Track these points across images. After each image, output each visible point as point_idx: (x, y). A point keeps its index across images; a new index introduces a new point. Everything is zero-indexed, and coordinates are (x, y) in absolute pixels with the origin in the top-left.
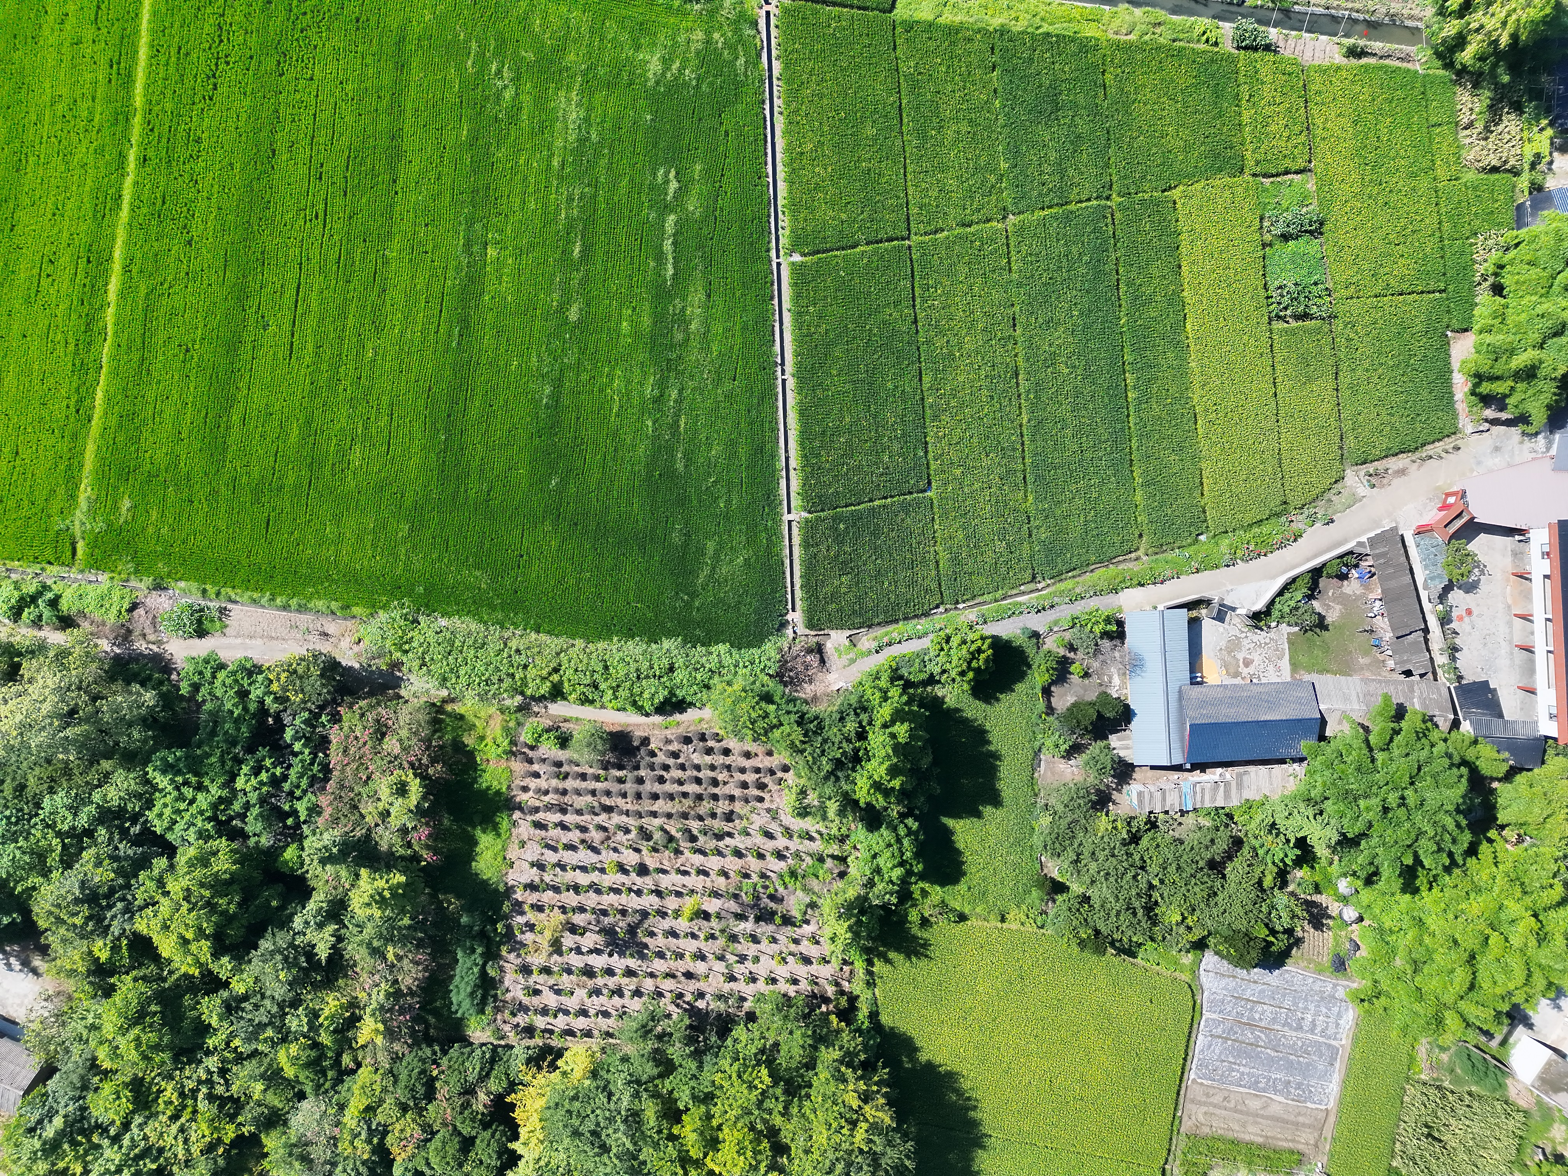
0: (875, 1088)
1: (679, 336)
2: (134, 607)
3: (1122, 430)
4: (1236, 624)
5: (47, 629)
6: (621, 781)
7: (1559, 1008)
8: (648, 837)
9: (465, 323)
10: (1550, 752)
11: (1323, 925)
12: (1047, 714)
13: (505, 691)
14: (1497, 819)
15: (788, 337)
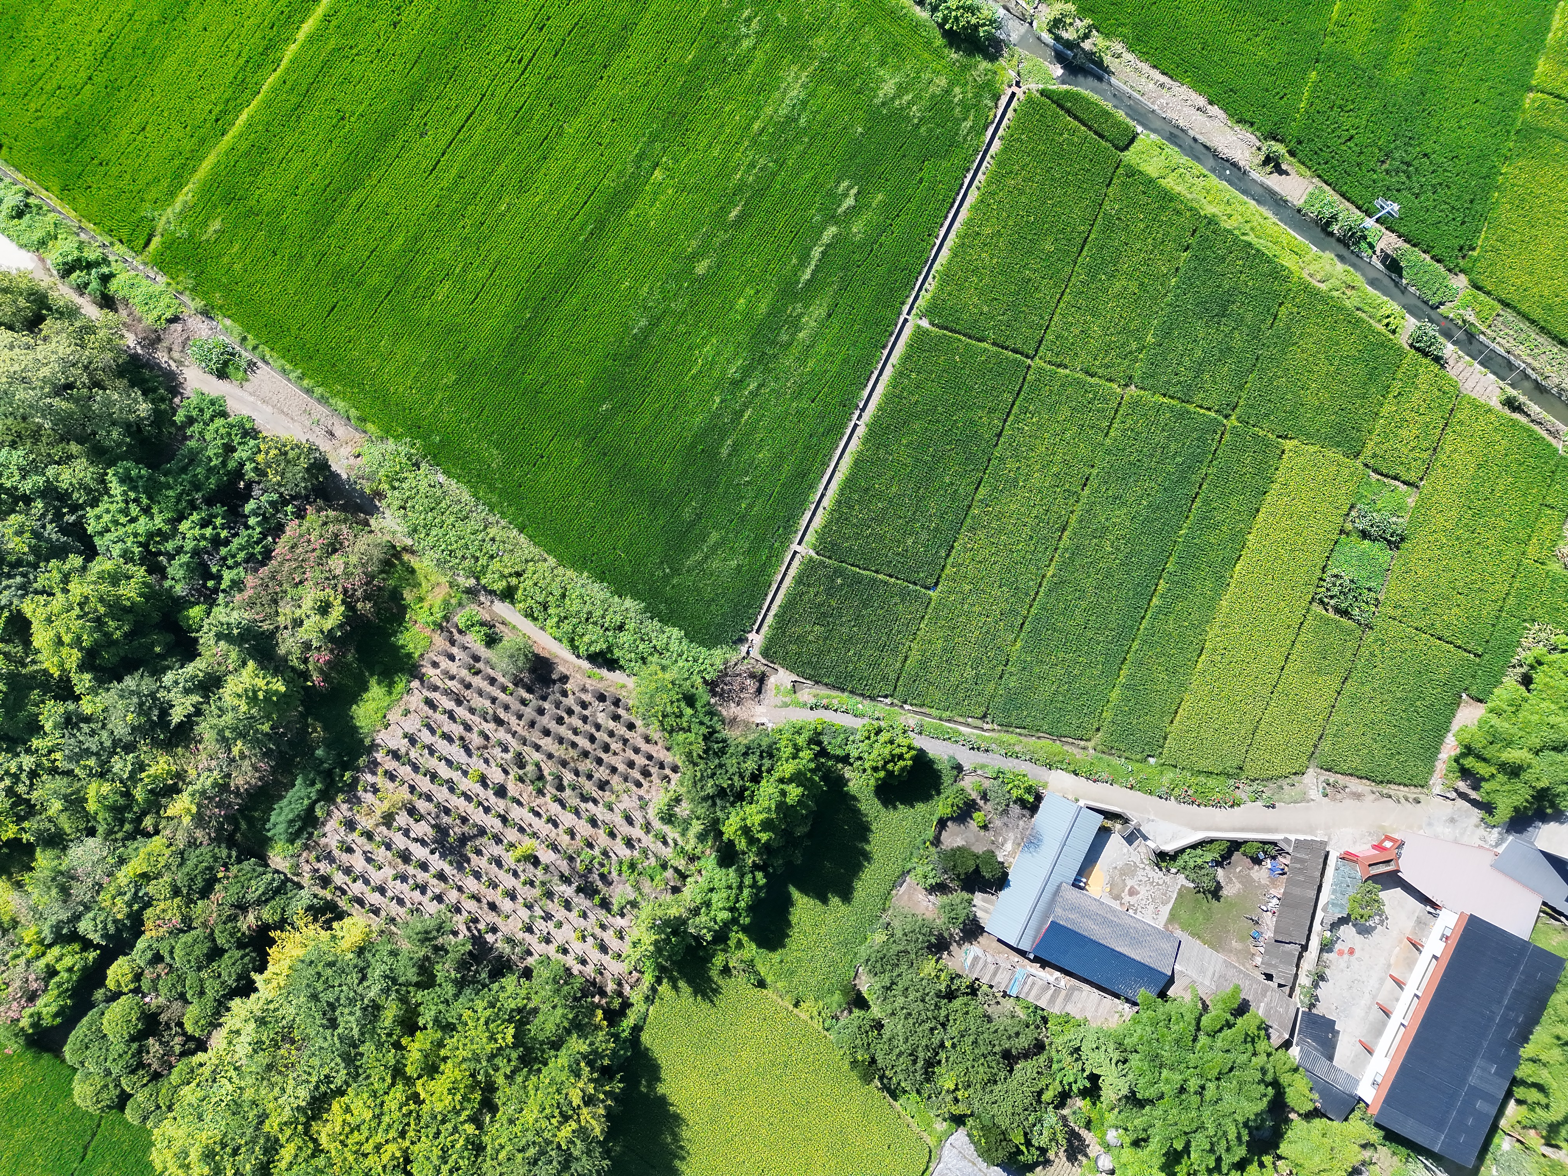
0: (602, 1096)
1: (784, 338)
2: (175, 319)
3: (1131, 627)
4: (1140, 853)
5: (87, 298)
6: (524, 702)
8: (522, 765)
9: (601, 224)
10: (1357, 1114)
11: (1076, 1159)
12: (932, 843)
13: (463, 569)
14: (1278, 1148)
15: (880, 389)
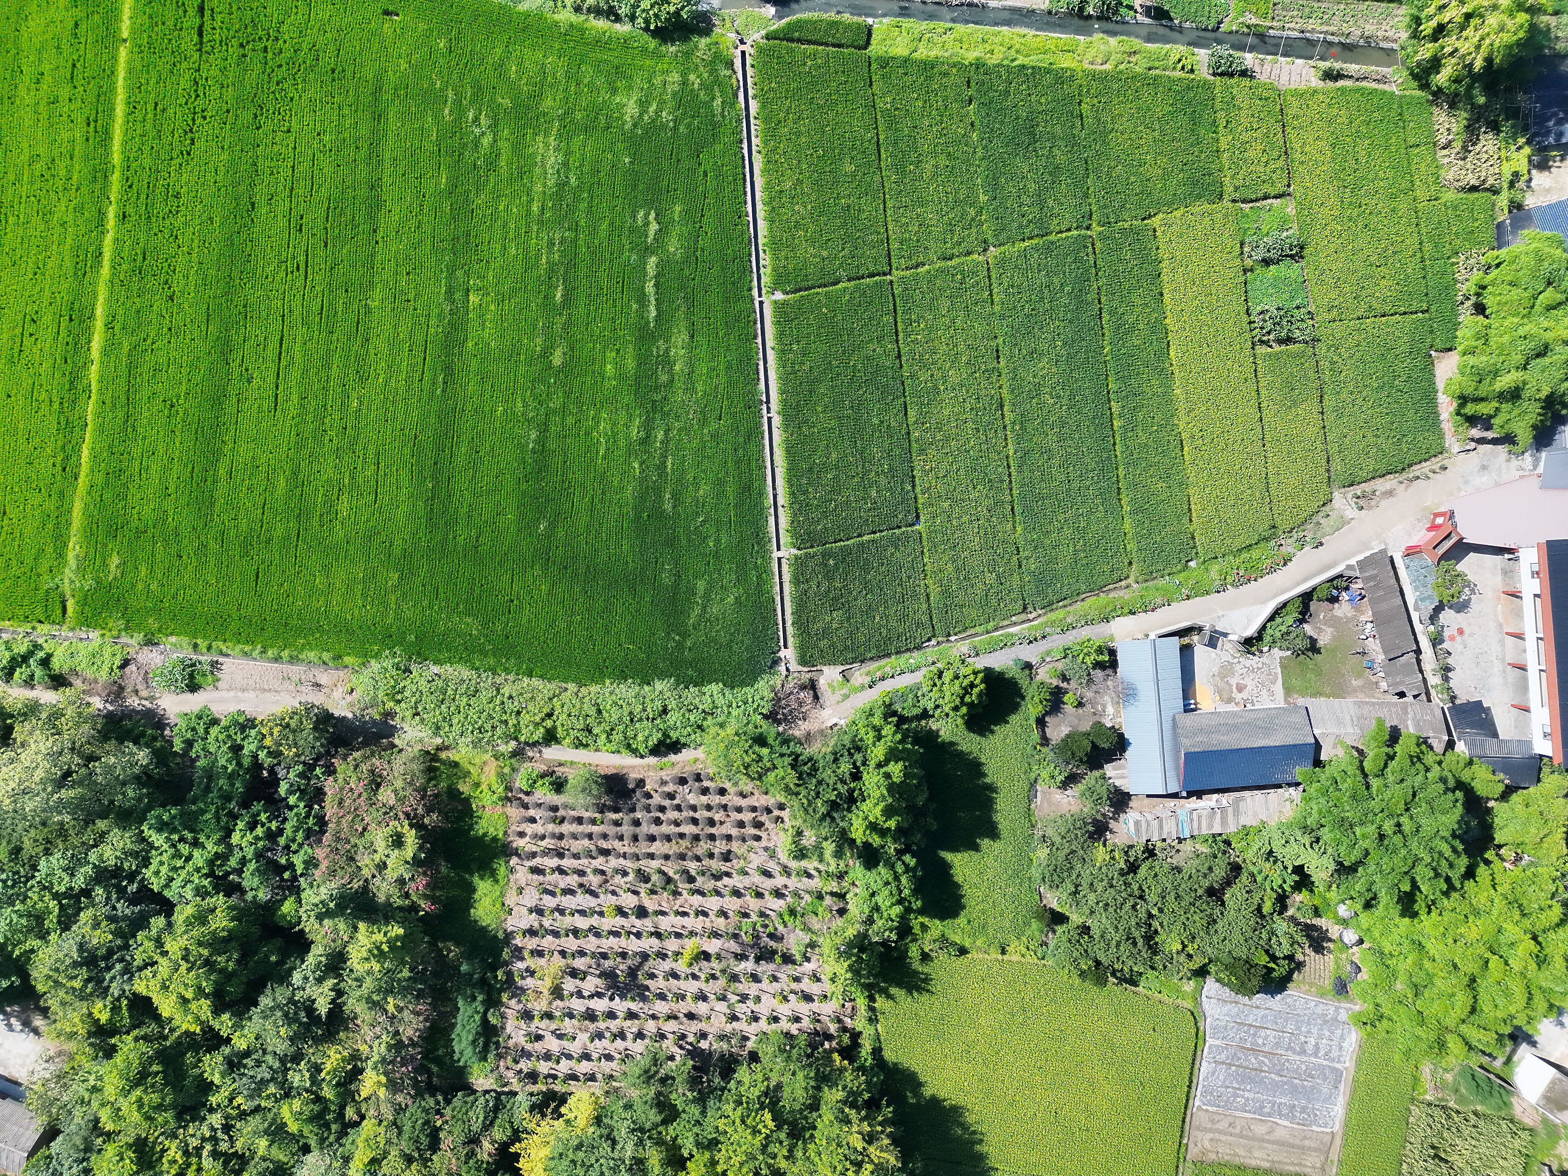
0: (879, 1128)
1: (664, 378)
2: (125, 663)
3: (1109, 458)
4: (1228, 649)
5: (39, 688)
6: (617, 823)
7: (1562, 1024)
8: (646, 879)
9: (448, 369)
10: (1546, 770)
11: (1323, 948)
12: (1042, 745)
13: (499, 738)
14: (1494, 839)
15: (772, 375)
